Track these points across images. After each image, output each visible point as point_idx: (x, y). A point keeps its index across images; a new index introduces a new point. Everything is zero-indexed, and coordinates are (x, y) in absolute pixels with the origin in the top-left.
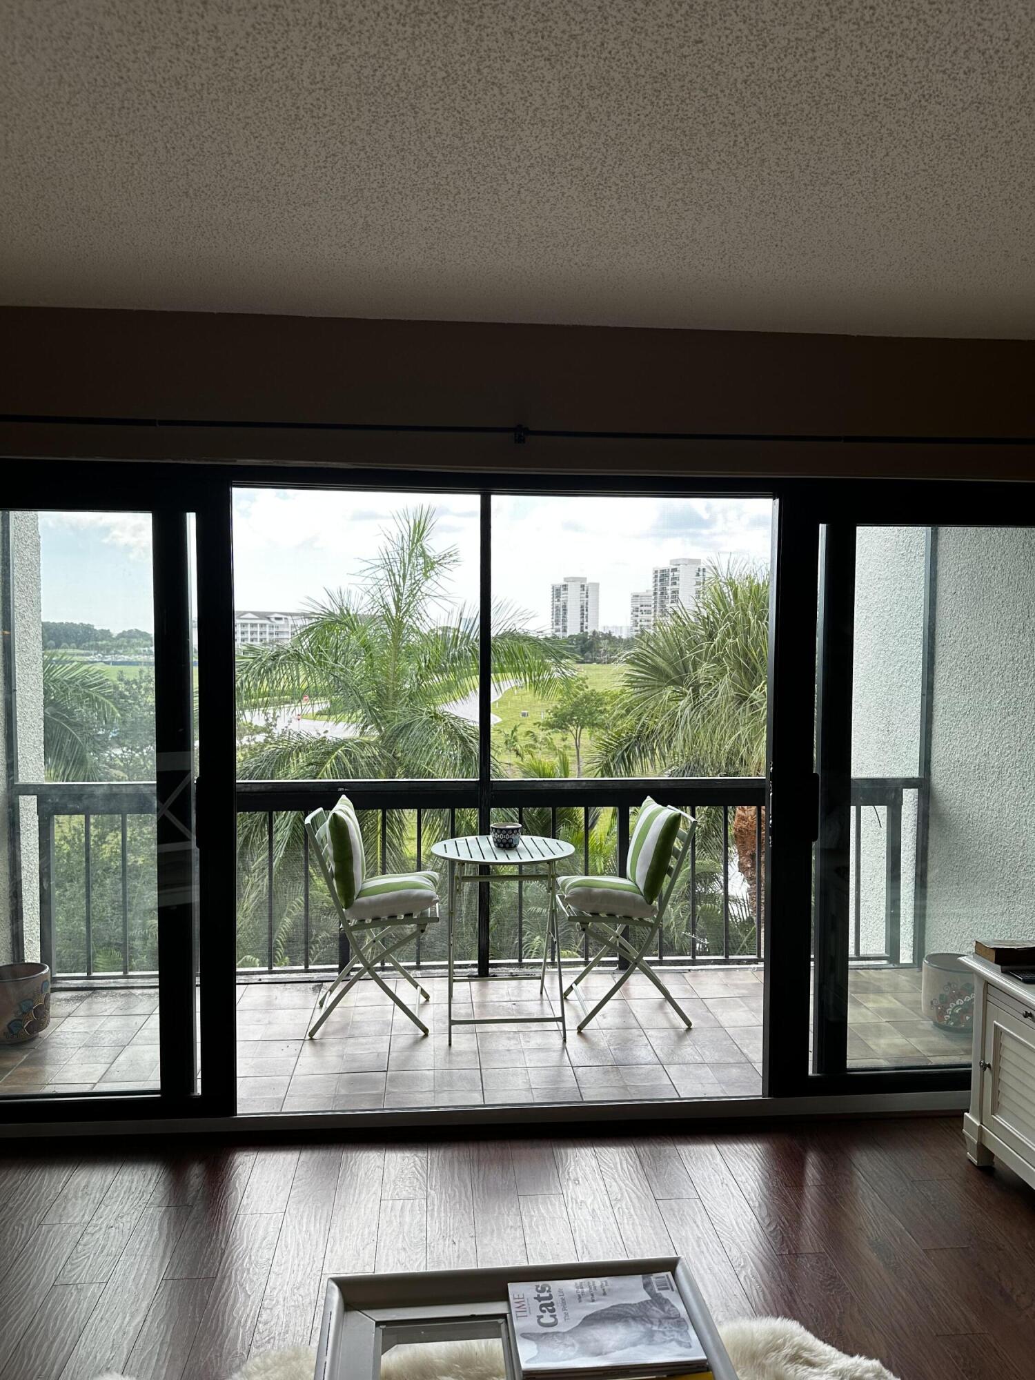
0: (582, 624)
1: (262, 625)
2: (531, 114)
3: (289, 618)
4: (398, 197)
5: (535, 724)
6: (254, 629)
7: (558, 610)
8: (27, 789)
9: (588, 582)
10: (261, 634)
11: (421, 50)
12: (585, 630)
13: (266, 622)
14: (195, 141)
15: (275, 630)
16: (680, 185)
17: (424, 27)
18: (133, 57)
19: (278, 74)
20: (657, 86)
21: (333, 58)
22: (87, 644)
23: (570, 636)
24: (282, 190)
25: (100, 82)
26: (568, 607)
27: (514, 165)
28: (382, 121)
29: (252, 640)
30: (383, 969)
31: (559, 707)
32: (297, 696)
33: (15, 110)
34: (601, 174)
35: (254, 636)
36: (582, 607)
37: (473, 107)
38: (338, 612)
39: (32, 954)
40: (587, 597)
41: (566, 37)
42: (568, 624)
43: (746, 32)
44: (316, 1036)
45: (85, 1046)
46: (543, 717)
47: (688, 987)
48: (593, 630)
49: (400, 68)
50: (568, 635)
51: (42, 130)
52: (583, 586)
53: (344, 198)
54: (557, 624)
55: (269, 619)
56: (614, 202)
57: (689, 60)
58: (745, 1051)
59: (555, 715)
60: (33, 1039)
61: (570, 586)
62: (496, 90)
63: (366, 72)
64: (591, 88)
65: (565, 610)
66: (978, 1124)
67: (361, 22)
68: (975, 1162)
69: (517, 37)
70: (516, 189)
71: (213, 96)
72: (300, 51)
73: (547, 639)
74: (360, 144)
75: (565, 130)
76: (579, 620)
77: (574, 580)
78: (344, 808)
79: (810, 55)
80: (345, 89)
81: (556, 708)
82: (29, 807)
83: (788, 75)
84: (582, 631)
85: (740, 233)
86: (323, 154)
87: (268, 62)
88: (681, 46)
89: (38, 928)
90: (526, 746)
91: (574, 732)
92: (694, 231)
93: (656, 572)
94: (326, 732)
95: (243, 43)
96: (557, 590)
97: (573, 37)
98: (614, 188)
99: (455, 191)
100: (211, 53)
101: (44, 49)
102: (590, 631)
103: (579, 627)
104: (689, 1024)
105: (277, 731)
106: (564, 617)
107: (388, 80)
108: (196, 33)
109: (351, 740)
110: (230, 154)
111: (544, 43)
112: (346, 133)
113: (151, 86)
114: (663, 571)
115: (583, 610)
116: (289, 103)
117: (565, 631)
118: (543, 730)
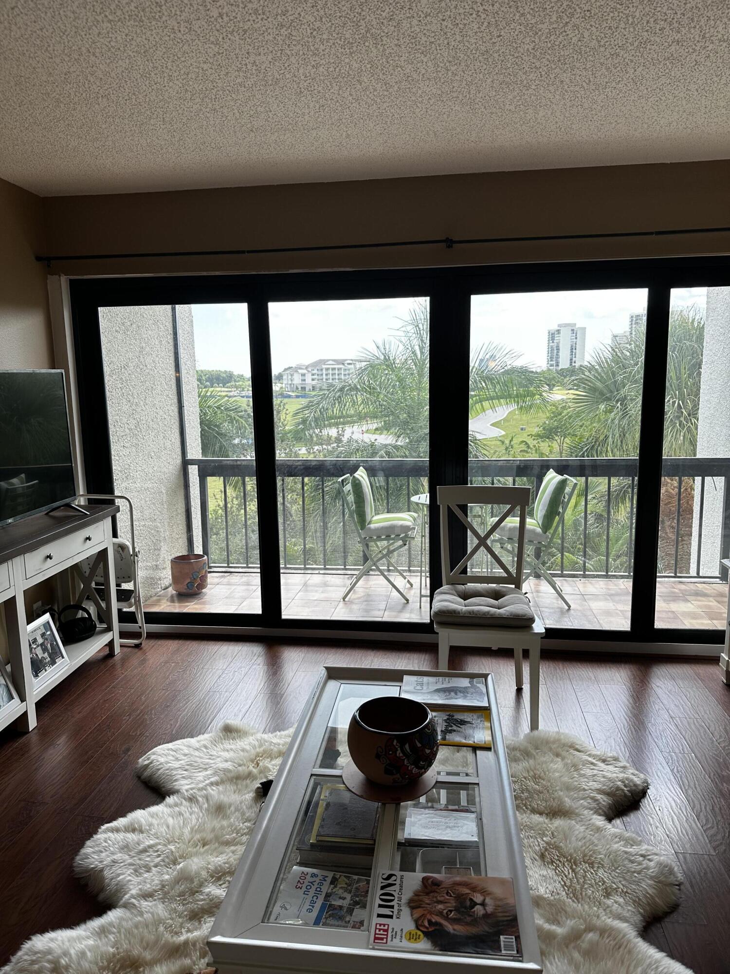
0: (571, 360)
1: (339, 369)
2: (421, 77)
3: (357, 363)
4: (362, 121)
5: (529, 436)
6: (334, 372)
7: (552, 350)
8: (193, 462)
9: (577, 326)
10: (338, 375)
11: (356, 58)
12: (573, 364)
13: (341, 366)
14: (252, 108)
15: (347, 372)
16: (518, 98)
17: (355, 49)
18: (218, 78)
19: (288, 76)
20: (485, 57)
21: (313, 66)
22: (229, 384)
23: (561, 370)
24: (300, 124)
25: (204, 89)
26: (561, 346)
27: (420, 99)
28: (345, 89)
29: (333, 379)
30: (389, 570)
31: (547, 422)
32: (361, 418)
33: (166, 105)
34: (470, 98)
35: (334, 377)
36: (572, 346)
37: (389, 77)
38: (382, 357)
39: (198, 550)
40: (576, 338)
41: (428, 43)
42: (560, 360)
43: (523, 29)
44: (346, 600)
45: (226, 598)
46: (535, 430)
47: (576, 588)
48: (579, 364)
49: (348, 66)
50: (560, 368)
51: (180, 111)
52: (573, 330)
53: (333, 124)
54: (552, 361)
55: (343, 364)
56: (483, 110)
57: (498, 44)
58: (601, 622)
59: (544, 429)
60: (200, 593)
61: (563, 330)
62: (399, 69)
63: (331, 70)
64: (450, 62)
65: (558, 349)
66: (727, 659)
67: (323, 51)
68: (725, 681)
69: (403, 47)
70: (424, 110)
71: (258, 88)
72: (296, 65)
73: (543, 372)
74: (335, 100)
75: (442, 81)
76: (569, 357)
77: (566, 325)
78: (361, 474)
79: (564, 34)
80: (322, 78)
81: (545, 423)
82: (193, 470)
83: (557, 43)
84: (571, 365)
85: (565, 116)
86: (318, 106)
87: (282, 72)
88: (491, 39)
89: (201, 539)
90: (521, 451)
91: (559, 441)
92: (536, 119)
93: (632, 317)
94: (376, 440)
95: (269, 66)
96: (552, 334)
97: (432, 43)
98: (480, 104)
99: (391, 115)
100: (254, 71)
101: (177, 80)
102: (577, 365)
103: (569, 362)
104: (569, 607)
105: (345, 439)
106: (557, 355)
107: (343, 71)
108: (246, 65)
109: (390, 445)
110: (271, 111)
111: (418, 47)
112: (327, 96)
113: (229, 88)
114: (638, 316)
115: (573, 349)
116: (295, 87)
117: (557, 365)
118: (534, 440)
